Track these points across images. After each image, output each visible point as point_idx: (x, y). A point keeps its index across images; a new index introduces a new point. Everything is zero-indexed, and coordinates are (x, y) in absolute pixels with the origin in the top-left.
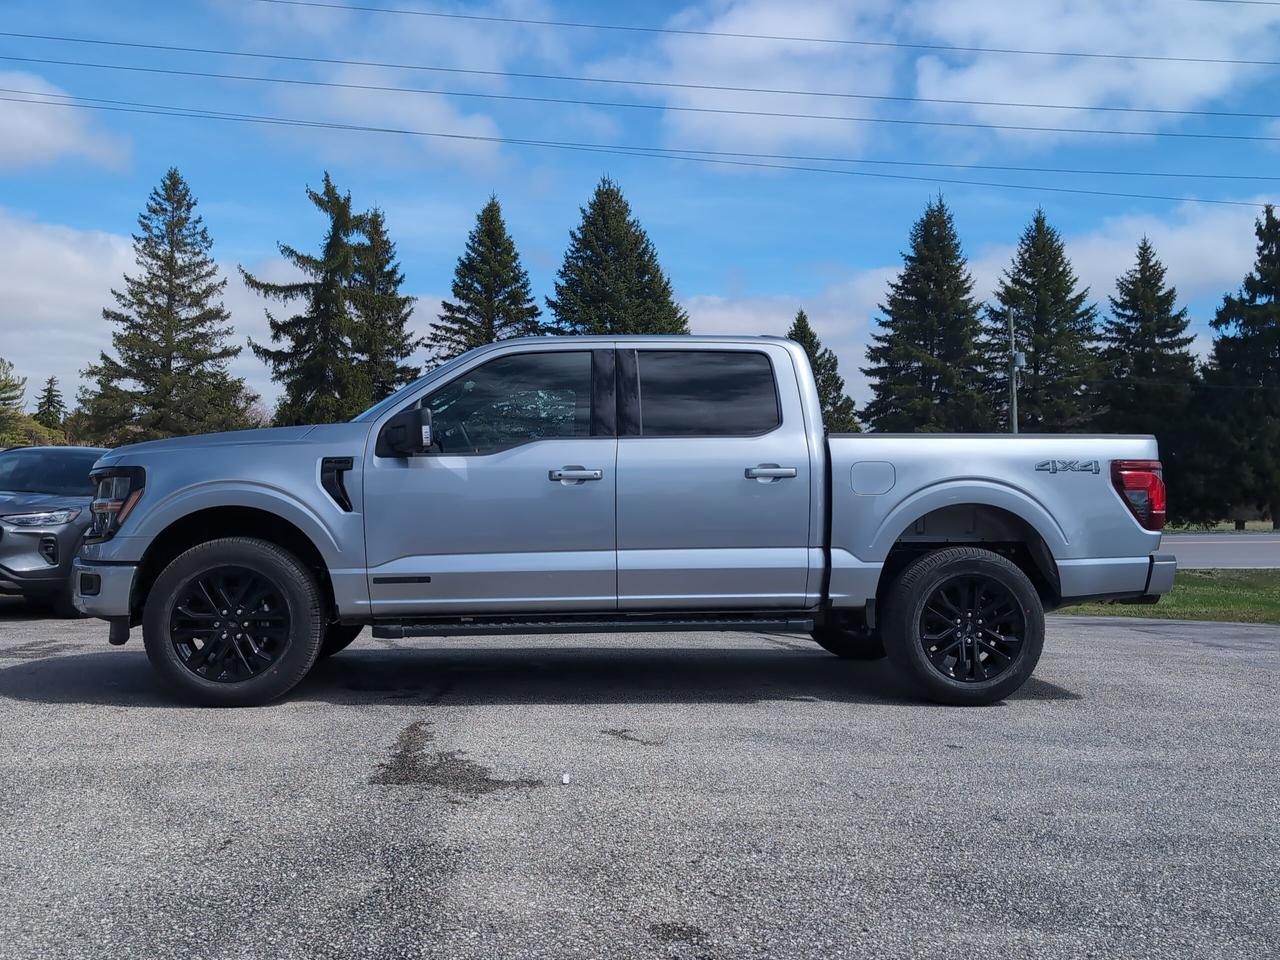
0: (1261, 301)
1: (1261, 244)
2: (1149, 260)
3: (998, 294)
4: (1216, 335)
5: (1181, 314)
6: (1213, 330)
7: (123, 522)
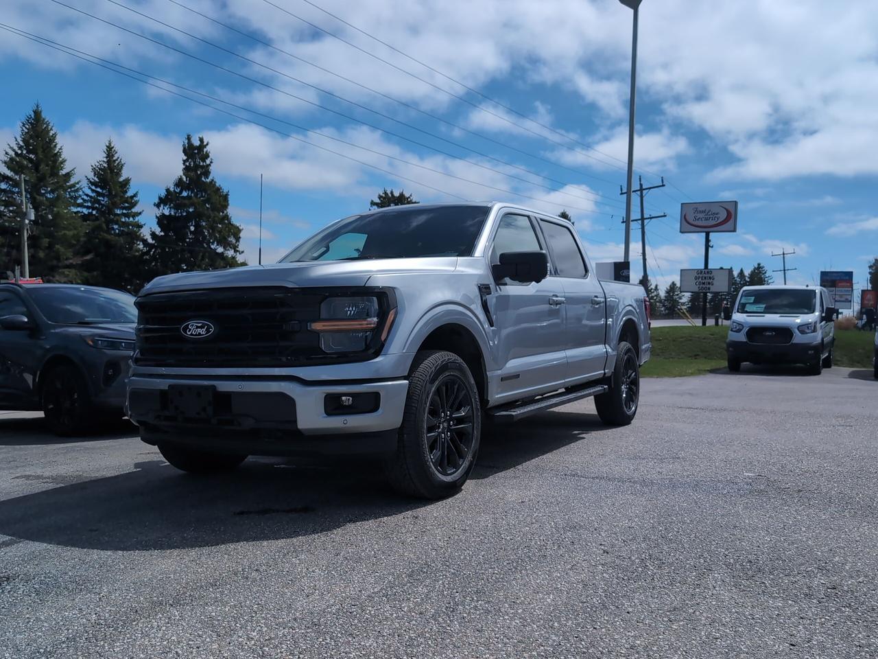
0: (185, 194)
1: (185, 158)
2: (113, 156)
3: (5, 163)
4: (158, 212)
5: (135, 195)
6: (155, 208)
7: (386, 340)
